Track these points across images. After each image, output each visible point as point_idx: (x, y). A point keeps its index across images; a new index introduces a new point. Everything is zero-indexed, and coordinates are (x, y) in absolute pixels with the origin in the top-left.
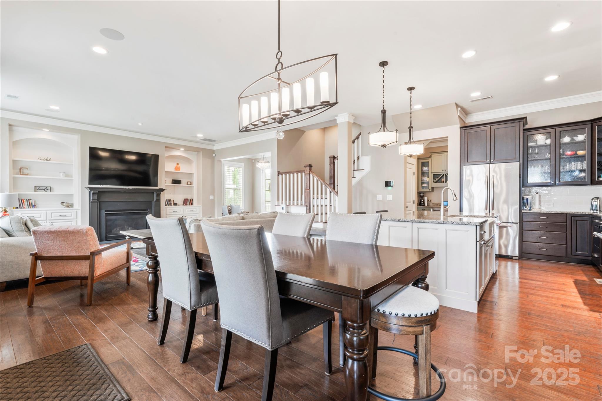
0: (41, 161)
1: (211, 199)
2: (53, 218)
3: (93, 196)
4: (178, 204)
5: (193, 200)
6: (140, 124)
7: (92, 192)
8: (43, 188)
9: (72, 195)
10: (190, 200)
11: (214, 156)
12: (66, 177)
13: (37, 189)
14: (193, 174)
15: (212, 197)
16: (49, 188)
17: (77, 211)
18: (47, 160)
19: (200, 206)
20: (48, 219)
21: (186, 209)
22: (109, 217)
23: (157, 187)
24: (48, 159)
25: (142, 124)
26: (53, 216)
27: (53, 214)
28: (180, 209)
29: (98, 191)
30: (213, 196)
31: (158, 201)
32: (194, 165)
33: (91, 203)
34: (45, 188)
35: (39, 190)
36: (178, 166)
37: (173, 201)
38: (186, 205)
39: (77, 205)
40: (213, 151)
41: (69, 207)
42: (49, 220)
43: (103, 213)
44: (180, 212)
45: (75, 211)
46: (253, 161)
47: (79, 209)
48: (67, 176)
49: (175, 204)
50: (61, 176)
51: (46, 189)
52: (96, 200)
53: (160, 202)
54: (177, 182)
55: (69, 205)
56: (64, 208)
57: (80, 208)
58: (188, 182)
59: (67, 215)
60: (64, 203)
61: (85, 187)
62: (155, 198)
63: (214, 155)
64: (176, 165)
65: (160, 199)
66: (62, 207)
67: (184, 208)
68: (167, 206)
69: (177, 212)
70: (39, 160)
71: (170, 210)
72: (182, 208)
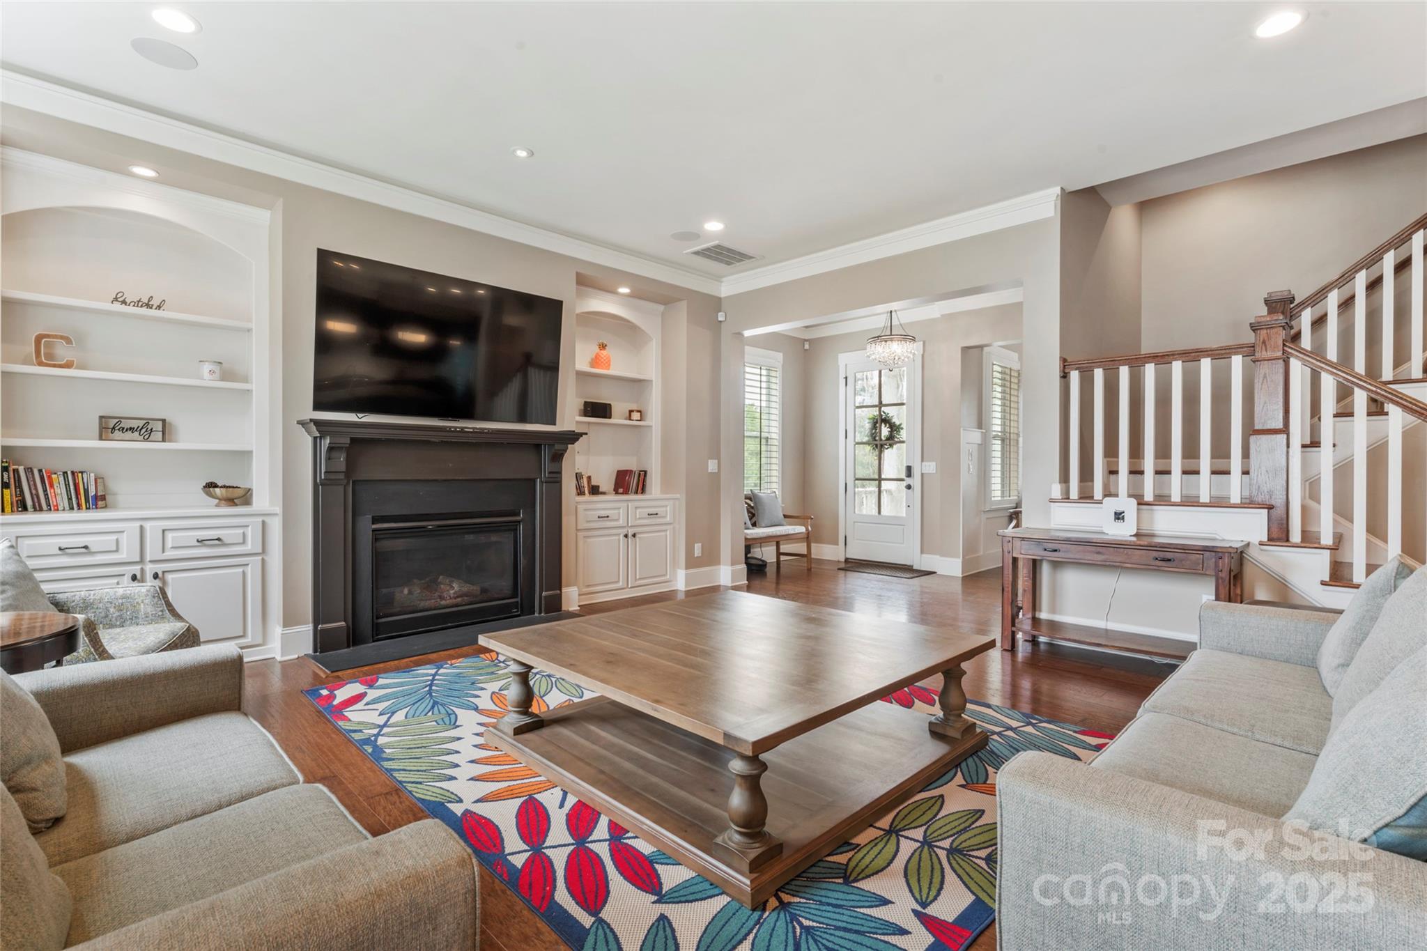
0: (123, 308)
1: (709, 471)
2: (170, 554)
3: (329, 458)
4: (601, 490)
5: (645, 475)
6: (522, 154)
7: (326, 442)
8: (135, 424)
9: (245, 455)
10: (639, 474)
11: (720, 319)
12: (223, 379)
13: (109, 427)
14: (650, 381)
15: (712, 466)
16: (159, 426)
17: (266, 519)
18: (148, 306)
19: (678, 496)
20: (148, 558)
21: (636, 508)
22: (388, 545)
23: (554, 424)
24: (155, 302)
25: (532, 154)
26: (169, 544)
27: (169, 536)
28: (619, 508)
29: (352, 439)
30: (716, 461)
31: (555, 480)
32: (653, 351)
33: (322, 486)
34: (141, 423)
35: (117, 434)
36: (604, 353)
37: (589, 478)
38: (626, 492)
39: (266, 498)
40: (716, 303)
41: (236, 505)
42: (150, 561)
43: (366, 527)
44: (617, 520)
45: (260, 519)
46: (807, 346)
47: (276, 514)
48: (227, 375)
49: (595, 490)
50: (206, 375)
51: (144, 430)
52: (342, 476)
53: (560, 482)
54: (598, 410)
55: (238, 497)
56: (217, 506)
57: (278, 509)
58: (631, 411)
59: (226, 540)
60: (216, 486)
61: (299, 423)
62: (548, 466)
63: (721, 317)
64: (597, 349)
65: (560, 473)
66: (208, 506)
67: (630, 504)
68: (581, 498)
69: (609, 518)
70: (117, 307)
71: (588, 513)
72: (626, 504)
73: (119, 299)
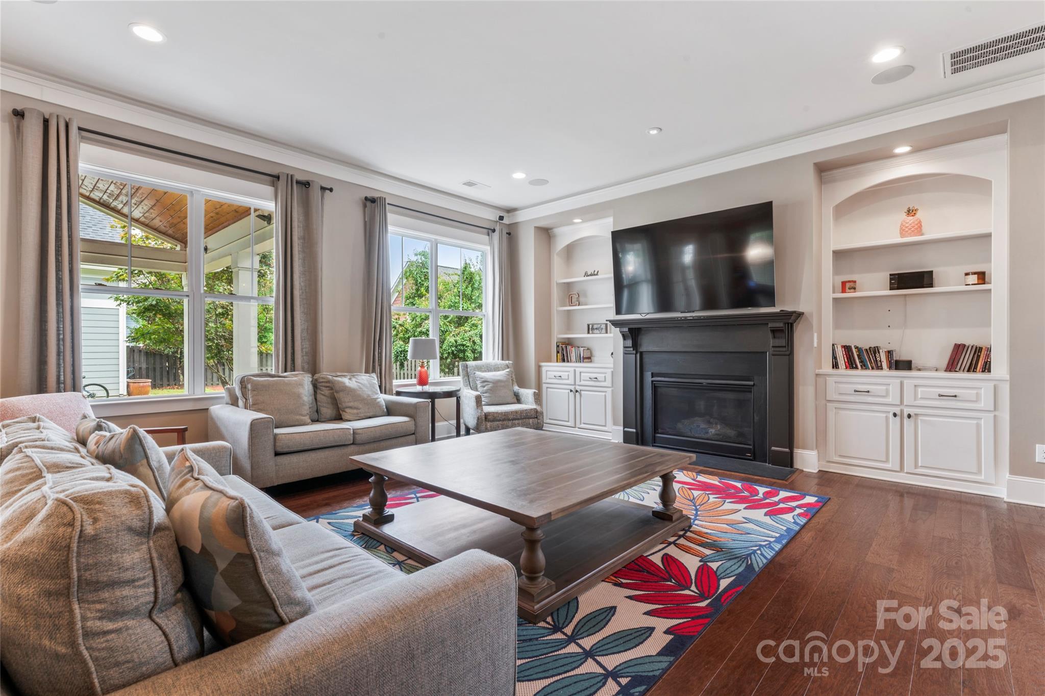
0: (588, 278)
2: (582, 383)
3: (625, 340)
4: (915, 366)
8: (597, 327)
10: (978, 350)
13: (591, 328)
14: (991, 234)
16: (604, 326)
18: (594, 274)
19: (1006, 377)
22: (664, 391)
24: (596, 272)
26: (582, 378)
27: (582, 375)
28: (887, 385)
29: (629, 329)
33: (625, 354)
35: (593, 331)
36: (913, 218)
42: (577, 385)
43: (648, 379)
44: (886, 397)
49: (901, 365)
51: (600, 328)
52: (632, 349)
53: (789, 355)
54: (912, 281)
58: (967, 275)
59: (599, 379)
67: (906, 382)
68: (835, 371)
69: (869, 394)
70: (586, 278)
71: (840, 385)
72: (898, 381)
73: (586, 275)
